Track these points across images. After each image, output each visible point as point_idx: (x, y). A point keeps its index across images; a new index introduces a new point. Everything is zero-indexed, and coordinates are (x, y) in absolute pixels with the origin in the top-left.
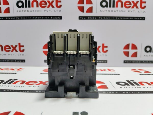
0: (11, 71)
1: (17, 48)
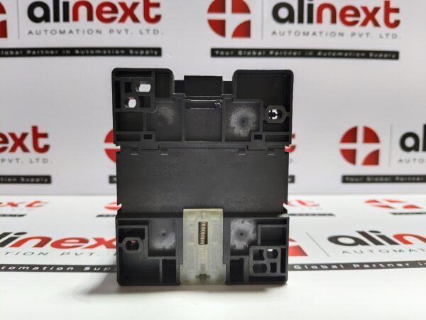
0: (10, 210)
1: (28, 142)
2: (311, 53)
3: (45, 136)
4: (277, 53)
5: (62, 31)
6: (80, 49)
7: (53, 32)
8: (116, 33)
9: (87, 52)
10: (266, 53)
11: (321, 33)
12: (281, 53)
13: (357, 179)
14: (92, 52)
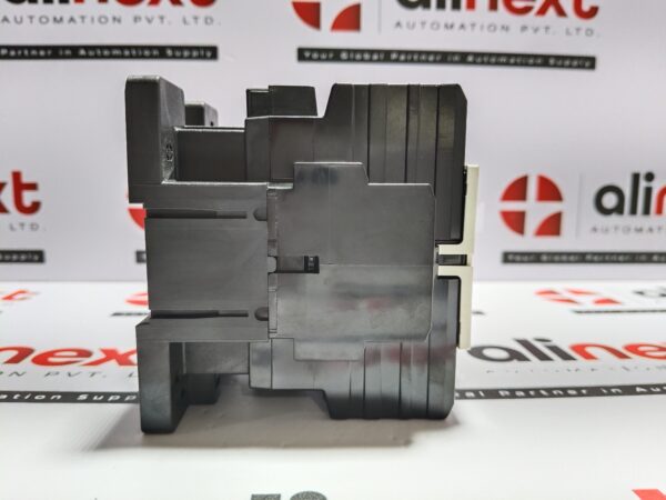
2: (456, 58)
3: (33, 187)
4: (402, 57)
5: (58, 18)
6: (87, 48)
7: (43, 20)
8: (144, 21)
9: (99, 52)
10: (386, 56)
11: (473, 25)
12: (409, 57)
13: (526, 258)
14: (106, 53)
